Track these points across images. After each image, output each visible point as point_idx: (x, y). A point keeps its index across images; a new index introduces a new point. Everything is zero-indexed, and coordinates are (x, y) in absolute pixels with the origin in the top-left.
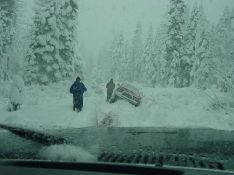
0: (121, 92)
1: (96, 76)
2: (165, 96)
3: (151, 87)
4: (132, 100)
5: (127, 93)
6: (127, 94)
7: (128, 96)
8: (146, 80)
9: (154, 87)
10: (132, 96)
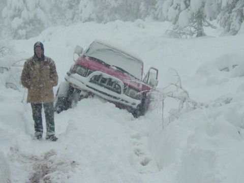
0: (85, 75)
1: (20, 10)
2: (227, 69)
3: (192, 34)
4: (123, 96)
5: (106, 76)
6: (104, 80)
7: (110, 84)
8: (172, 13)
9: (201, 34)
10: (121, 84)
